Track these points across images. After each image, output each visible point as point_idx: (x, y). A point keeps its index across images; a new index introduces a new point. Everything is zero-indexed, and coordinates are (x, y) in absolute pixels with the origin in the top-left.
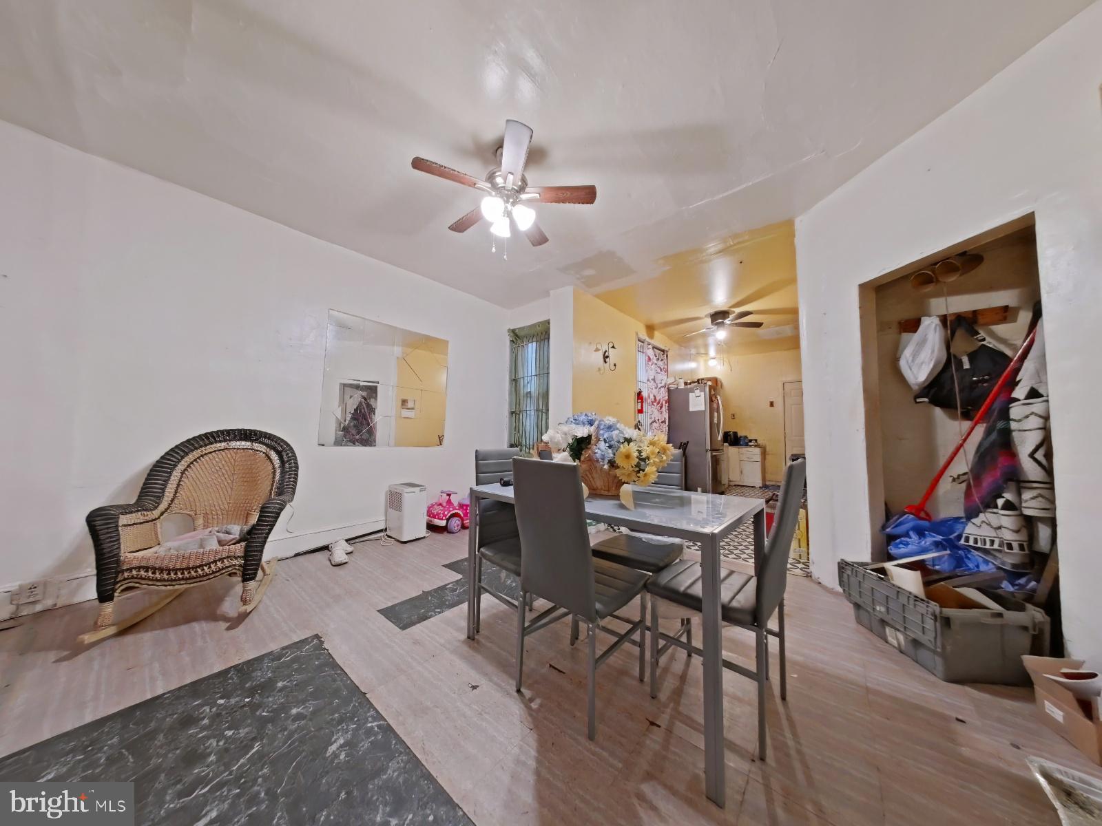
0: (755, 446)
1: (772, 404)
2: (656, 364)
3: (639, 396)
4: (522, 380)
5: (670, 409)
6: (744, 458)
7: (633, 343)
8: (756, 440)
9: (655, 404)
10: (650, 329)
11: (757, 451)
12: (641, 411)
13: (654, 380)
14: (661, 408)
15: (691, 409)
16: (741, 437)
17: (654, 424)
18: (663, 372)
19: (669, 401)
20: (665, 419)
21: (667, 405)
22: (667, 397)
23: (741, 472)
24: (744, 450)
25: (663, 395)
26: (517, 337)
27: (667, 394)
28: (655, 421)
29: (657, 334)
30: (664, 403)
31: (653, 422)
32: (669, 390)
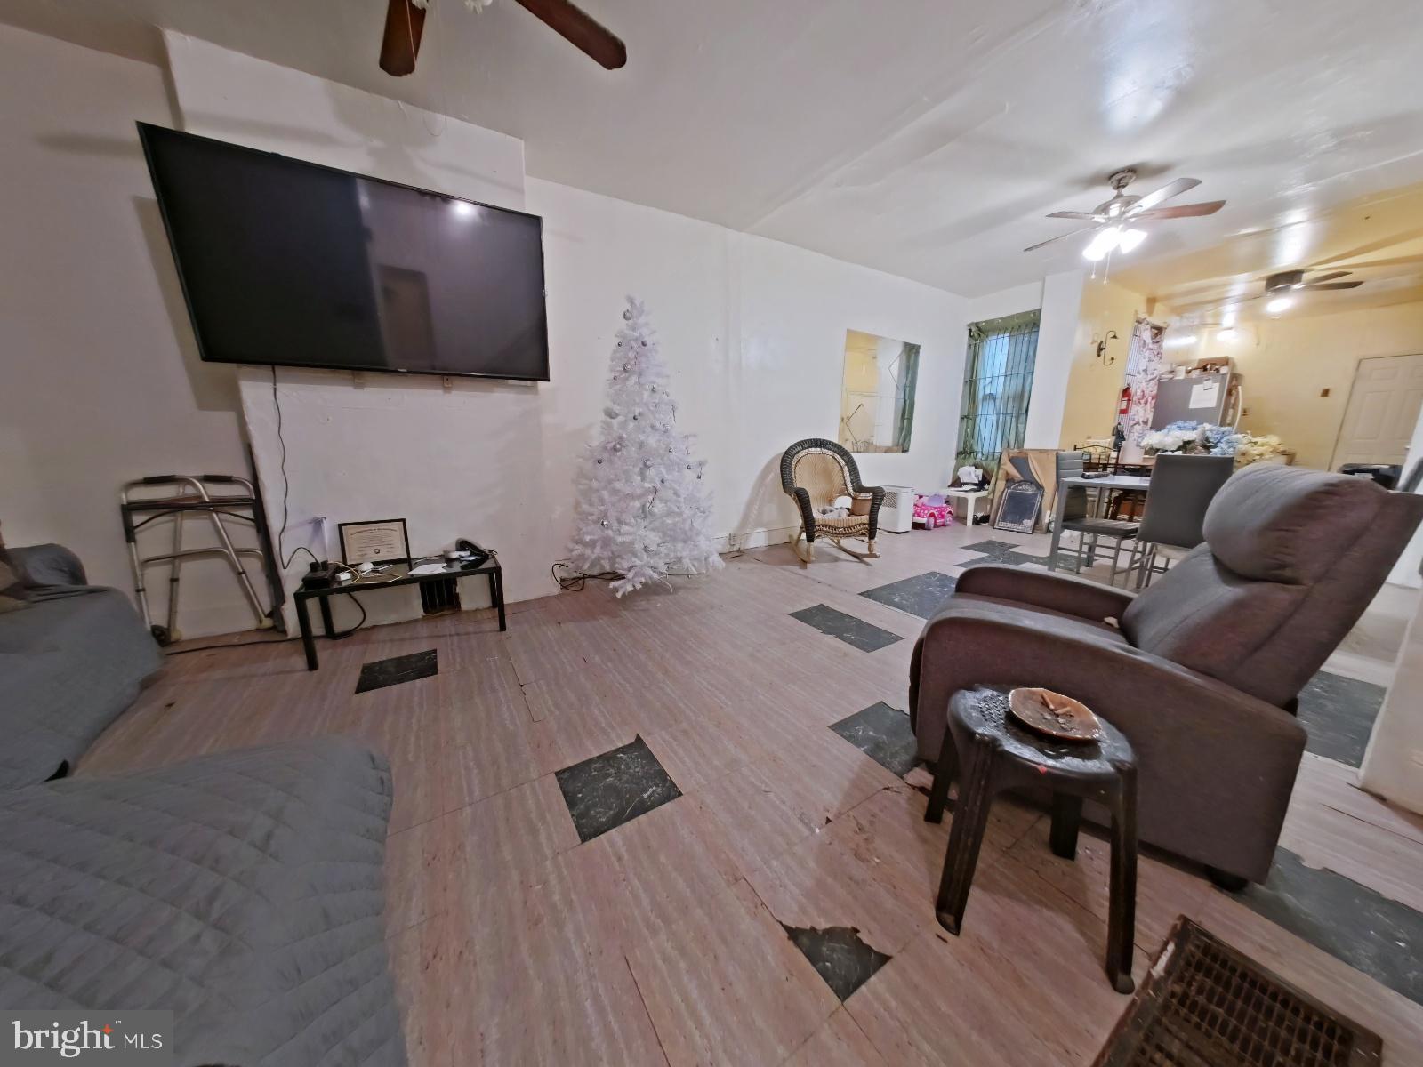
1: (1326, 393)
2: (1151, 349)
3: (1126, 393)
4: (982, 381)
5: (1156, 406)
7: (1131, 326)
9: (1142, 401)
10: (1152, 301)
12: (1124, 412)
13: (1145, 371)
14: (1147, 405)
15: (1192, 405)
17: (1137, 426)
18: (1157, 359)
19: (1156, 396)
20: (1147, 419)
21: (1154, 401)
22: (1156, 392)
25: (1152, 389)
26: (979, 333)
27: (1157, 387)
28: (1138, 423)
29: (1159, 307)
30: (1150, 398)
32: (1160, 383)
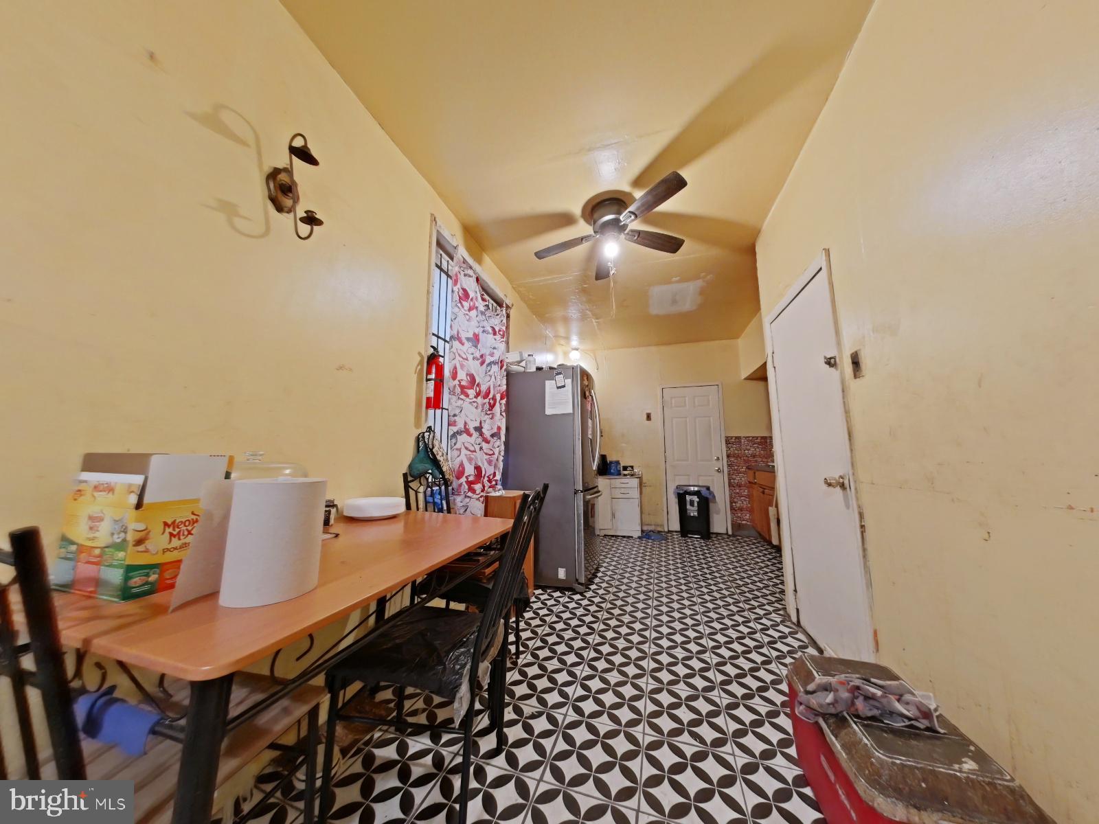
0: (632, 475)
1: (649, 417)
3: (433, 363)
5: (508, 410)
6: (617, 493)
7: (426, 253)
8: (632, 467)
9: (471, 393)
11: (634, 482)
14: (492, 407)
15: (549, 411)
16: (611, 462)
18: (498, 337)
19: (507, 395)
20: (499, 428)
21: (504, 402)
22: (504, 387)
23: (613, 515)
24: (617, 482)
25: (495, 381)
27: (504, 381)
30: (498, 397)
31: (459, 433)
32: (509, 375)
